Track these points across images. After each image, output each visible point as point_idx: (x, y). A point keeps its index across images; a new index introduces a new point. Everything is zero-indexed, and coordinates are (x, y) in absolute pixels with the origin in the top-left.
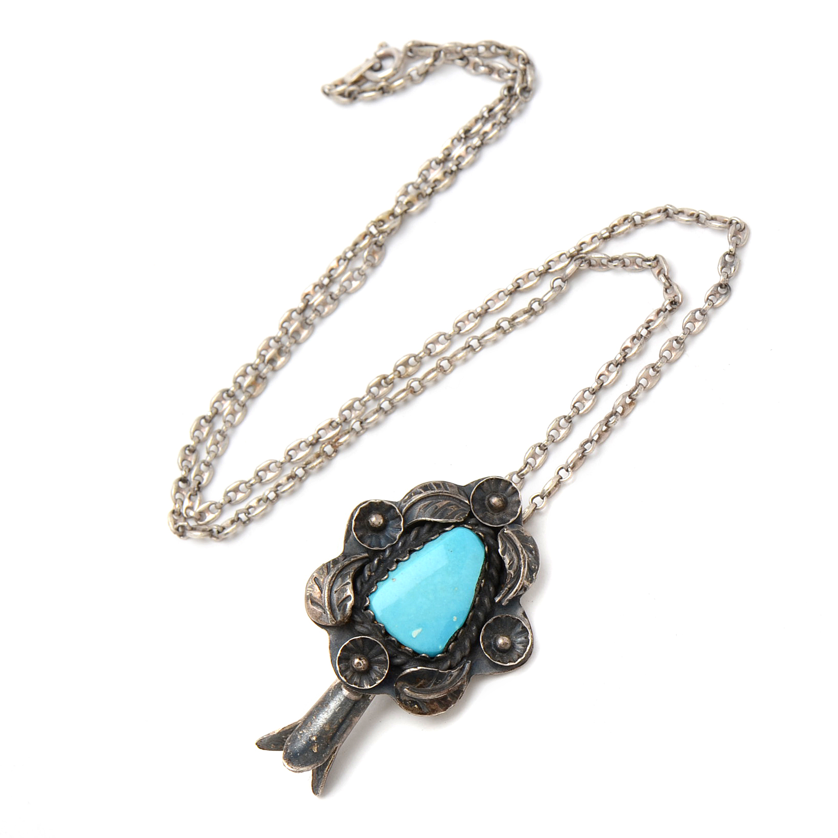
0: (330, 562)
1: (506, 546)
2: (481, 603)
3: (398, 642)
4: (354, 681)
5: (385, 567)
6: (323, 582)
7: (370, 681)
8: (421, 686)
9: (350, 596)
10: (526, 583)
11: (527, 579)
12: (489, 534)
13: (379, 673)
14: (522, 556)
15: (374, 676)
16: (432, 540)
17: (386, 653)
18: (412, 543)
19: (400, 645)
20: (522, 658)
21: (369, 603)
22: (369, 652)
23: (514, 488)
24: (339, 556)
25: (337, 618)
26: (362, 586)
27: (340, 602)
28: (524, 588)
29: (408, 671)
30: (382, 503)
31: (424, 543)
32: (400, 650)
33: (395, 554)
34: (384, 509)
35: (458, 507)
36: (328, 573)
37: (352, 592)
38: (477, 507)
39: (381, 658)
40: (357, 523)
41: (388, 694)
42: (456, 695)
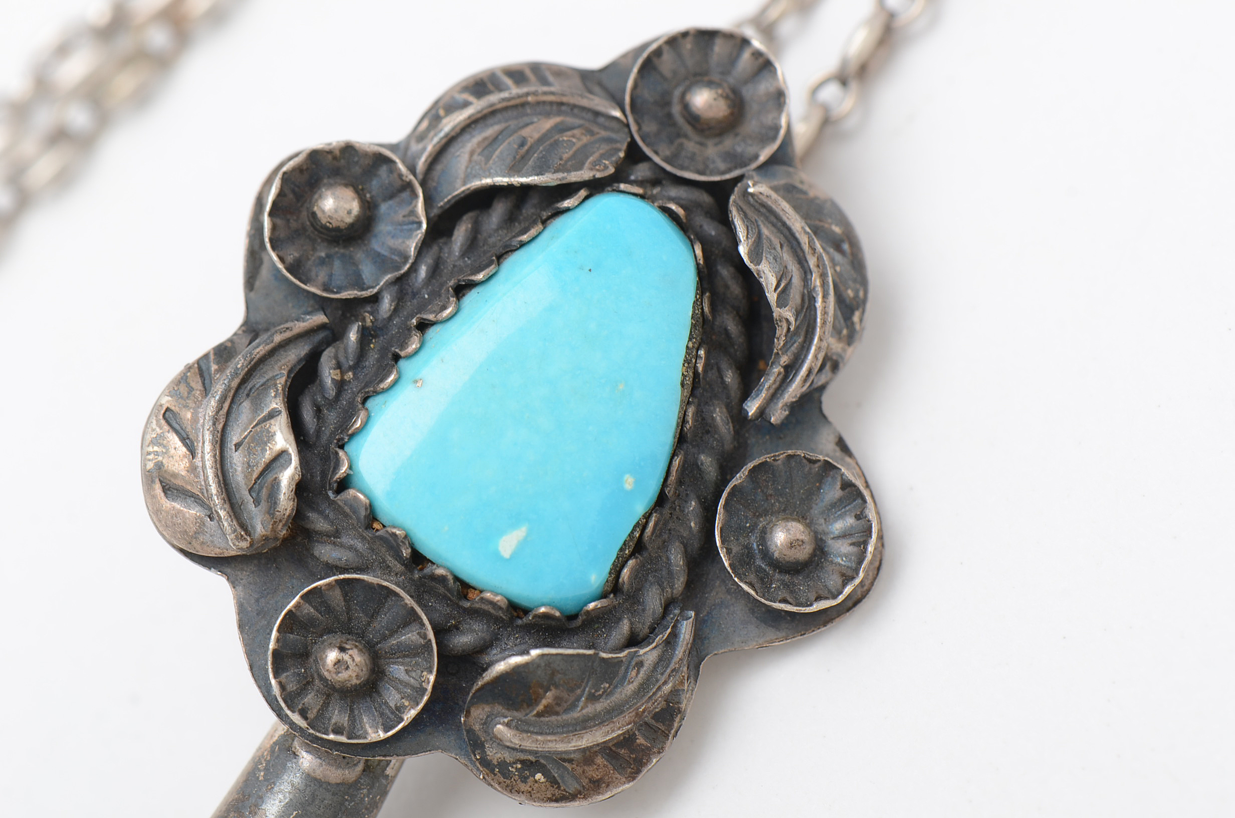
0: (206, 356)
1: (760, 235)
2: (704, 425)
3: (457, 579)
4: (333, 721)
5: (384, 351)
6: (195, 420)
7: (382, 714)
8: (549, 711)
9: (283, 453)
10: (836, 346)
11: (837, 331)
12: (698, 205)
13: (407, 685)
14: (812, 262)
15: (392, 697)
16: (522, 245)
17: (424, 618)
18: (460, 263)
19: (464, 587)
20: (857, 581)
21: (350, 467)
22: (369, 624)
23: (757, 54)
24: (235, 334)
25: (254, 527)
26: (319, 418)
27: (255, 476)
28: (832, 364)
29: (501, 667)
30: (348, 149)
31: (500, 258)
32: (467, 605)
33: (410, 305)
34: (357, 170)
35: (591, 133)
36: (206, 391)
37: (292, 438)
38: (651, 127)
39: (410, 636)
40: (279, 222)
41: (444, 750)
42: (662, 728)
